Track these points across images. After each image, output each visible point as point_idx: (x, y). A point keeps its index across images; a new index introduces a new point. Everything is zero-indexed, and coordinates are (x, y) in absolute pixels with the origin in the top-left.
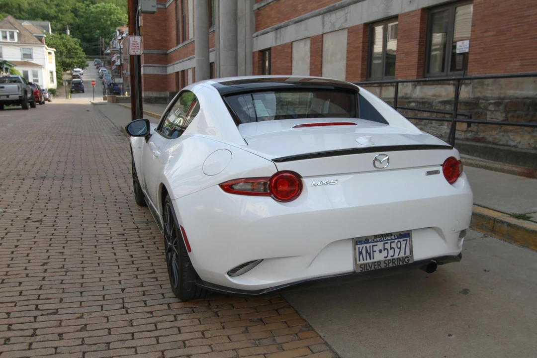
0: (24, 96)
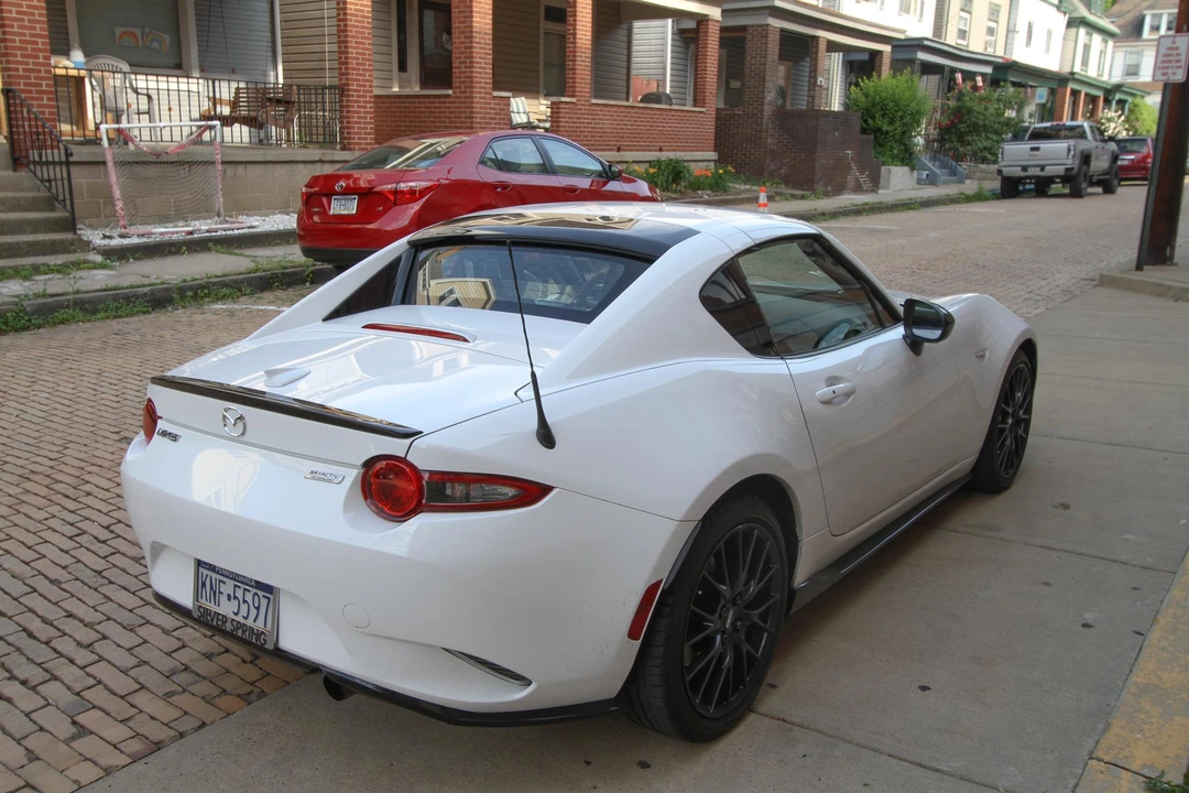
0: (1080, 169)
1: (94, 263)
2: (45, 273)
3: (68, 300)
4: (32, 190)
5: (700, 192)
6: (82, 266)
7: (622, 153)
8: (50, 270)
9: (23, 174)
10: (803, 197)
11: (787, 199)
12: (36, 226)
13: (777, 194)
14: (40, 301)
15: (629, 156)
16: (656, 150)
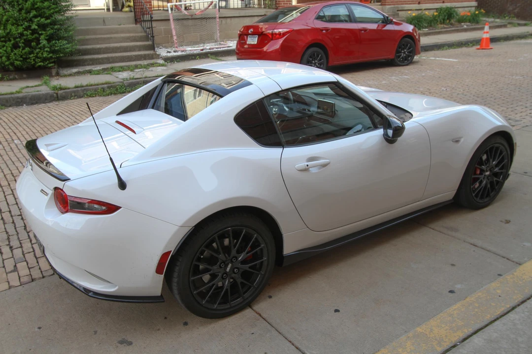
1: (160, 64)
2: (140, 68)
3: (141, 81)
4: (141, 32)
5: (463, 24)
6: (155, 65)
7: (421, 5)
8: (141, 67)
9: (138, 25)
10: (525, 25)
11: (515, 26)
12: (140, 48)
13: (510, 23)
14: (131, 81)
15: (424, 6)
16: (441, 3)
